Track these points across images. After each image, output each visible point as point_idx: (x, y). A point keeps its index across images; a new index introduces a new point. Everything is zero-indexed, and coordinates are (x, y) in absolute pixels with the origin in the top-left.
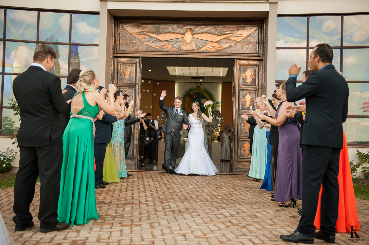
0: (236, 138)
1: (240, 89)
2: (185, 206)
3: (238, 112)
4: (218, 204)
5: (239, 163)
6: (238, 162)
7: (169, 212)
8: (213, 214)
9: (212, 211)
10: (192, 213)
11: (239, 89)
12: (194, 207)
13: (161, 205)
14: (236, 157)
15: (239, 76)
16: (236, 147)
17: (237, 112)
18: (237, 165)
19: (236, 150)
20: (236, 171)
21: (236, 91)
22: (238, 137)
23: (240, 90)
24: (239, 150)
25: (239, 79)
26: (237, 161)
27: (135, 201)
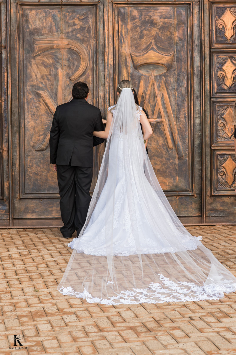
0: (208, 150)
1: (212, 50)
2: (152, 316)
3: (211, 98)
4: (211, 306)
5: (214, 200)
6: (212, 198)
7: (127, 331)
8: (211, 330)
9: (208, 324)
10: (171, 332)
11: (210, 51)
12: (170, 317)
13: (102, 314)
14: (209, 189)
15: (210, 25)
16: (209, 169)
17: (209, 98)
18: (211, 203)
19: (209, 175)
20: (210, 216)
21: (206, 56)
22: (213, 148)
23: (213, 52)
24: (214, 174)
25: (210, 31)
26: (211, 196)
27: (49, 307)
